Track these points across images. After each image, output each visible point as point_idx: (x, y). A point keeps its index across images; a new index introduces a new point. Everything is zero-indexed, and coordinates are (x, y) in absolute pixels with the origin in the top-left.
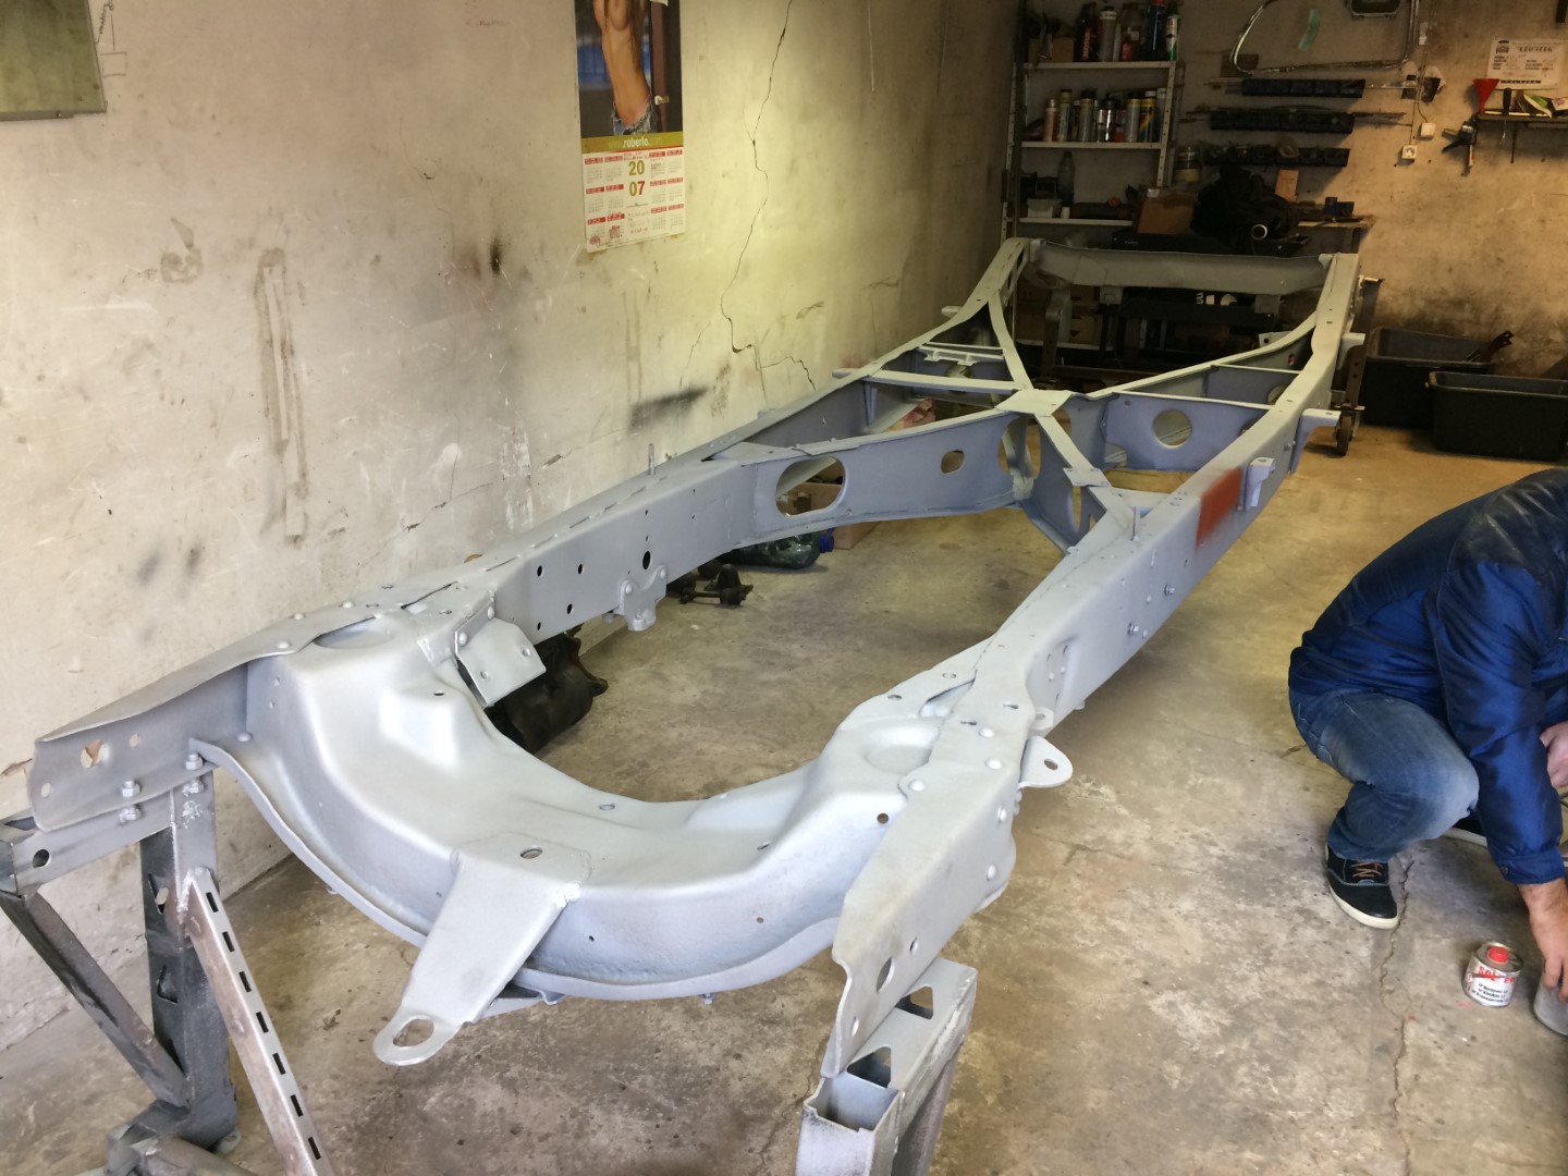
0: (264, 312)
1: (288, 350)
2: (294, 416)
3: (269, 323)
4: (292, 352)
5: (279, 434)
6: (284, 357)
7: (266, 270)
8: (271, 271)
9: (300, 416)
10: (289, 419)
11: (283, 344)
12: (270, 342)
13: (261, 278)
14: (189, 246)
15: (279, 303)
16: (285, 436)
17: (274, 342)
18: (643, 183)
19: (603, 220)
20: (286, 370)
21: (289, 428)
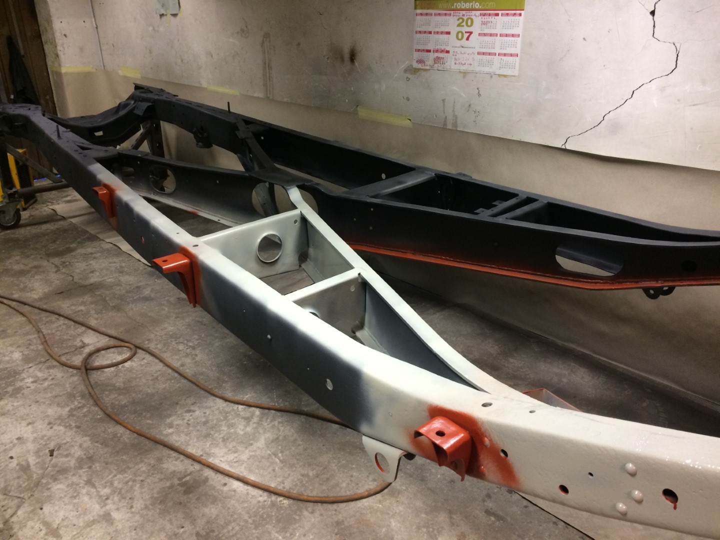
0: (264, 53)
1: (270, 67)
2: (271, 90)
3: (265, 56)
4: (271, 69)
5: (267, 94)
6: (269, 69)
7: (265, 39)
8: (266, 40)
10: (270, 90)
11: (269, 65)
12: (265, 63)
13: (263, 42)
14: (247, 27)
15: (268, 52)
16: (269, 95)
18: (471, 33)
19: (429, 51)
20: (270, 74)
21: (270, 94)
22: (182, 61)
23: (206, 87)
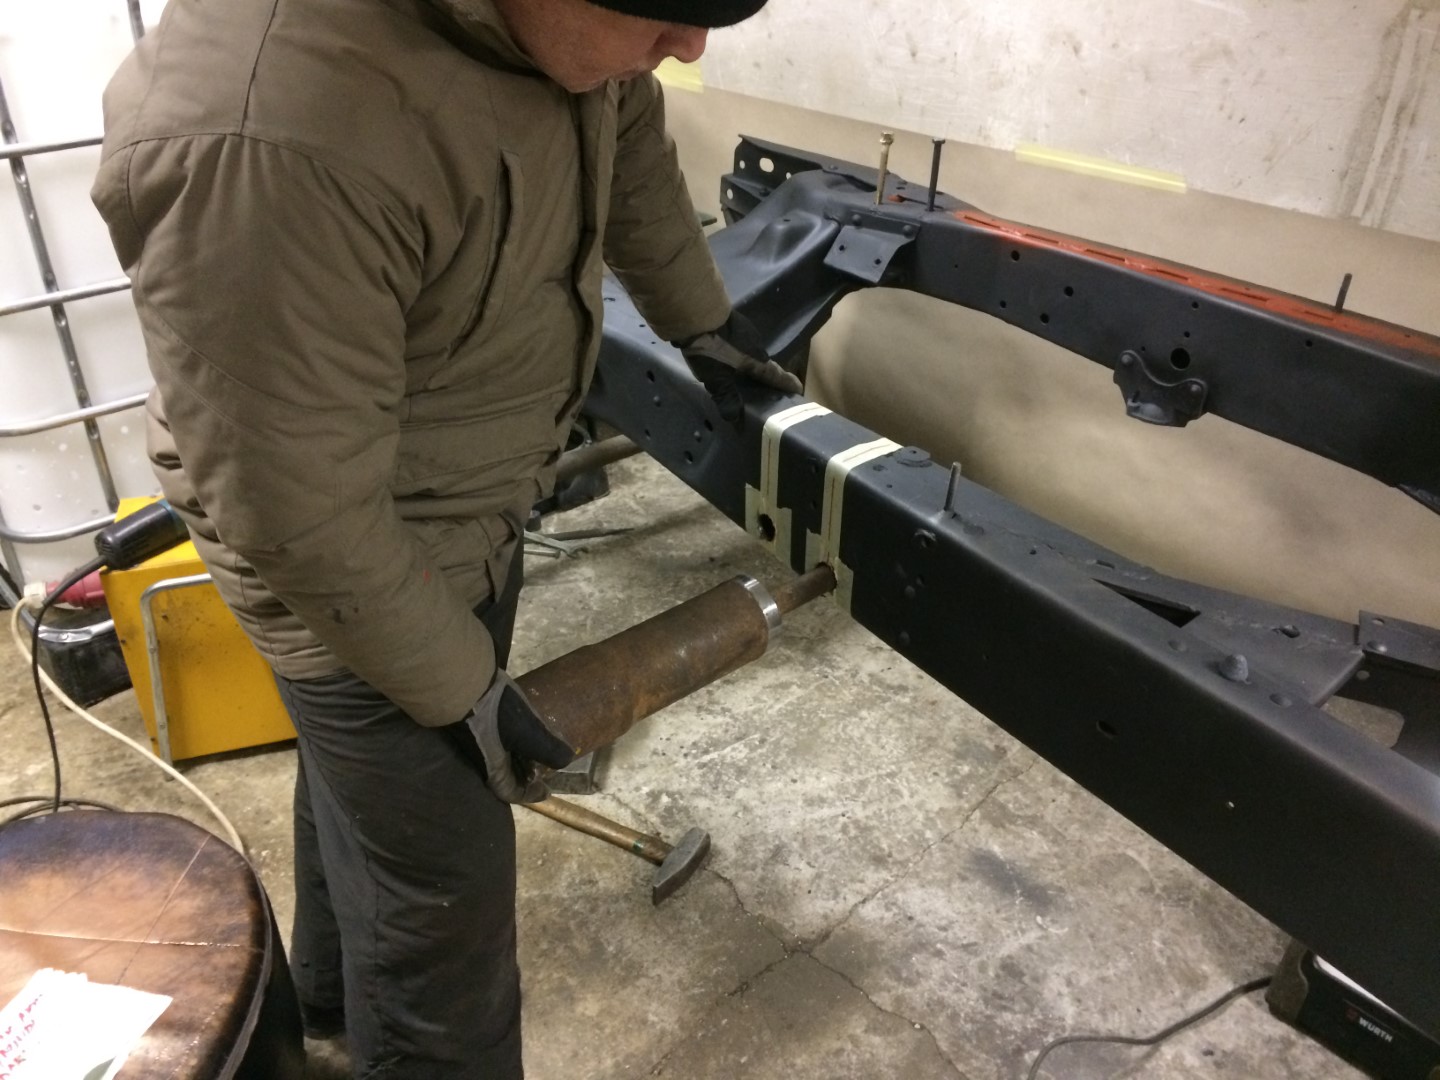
1: (1406, 115)
3: (1391, 77)
4: (1412, 122)
5: (1351, 206)
6: (1397, 123)
8: (1420, 16)
9: (1390, 201)
10: (1372, 195)
11: (1402, 108)
12: (1383, 100)
13: (1403, 20)
15: (1417, 59)
16: (1357, 211)
17: (1389, 102)
20: (1394, 138)
21: (1367, 208)
22: (914, 55)
23: (1010, 148)
